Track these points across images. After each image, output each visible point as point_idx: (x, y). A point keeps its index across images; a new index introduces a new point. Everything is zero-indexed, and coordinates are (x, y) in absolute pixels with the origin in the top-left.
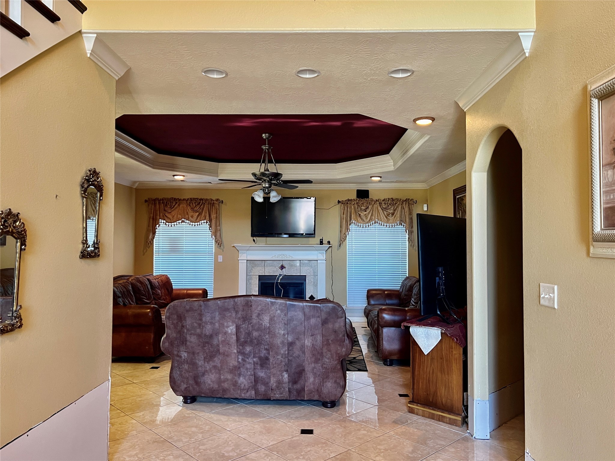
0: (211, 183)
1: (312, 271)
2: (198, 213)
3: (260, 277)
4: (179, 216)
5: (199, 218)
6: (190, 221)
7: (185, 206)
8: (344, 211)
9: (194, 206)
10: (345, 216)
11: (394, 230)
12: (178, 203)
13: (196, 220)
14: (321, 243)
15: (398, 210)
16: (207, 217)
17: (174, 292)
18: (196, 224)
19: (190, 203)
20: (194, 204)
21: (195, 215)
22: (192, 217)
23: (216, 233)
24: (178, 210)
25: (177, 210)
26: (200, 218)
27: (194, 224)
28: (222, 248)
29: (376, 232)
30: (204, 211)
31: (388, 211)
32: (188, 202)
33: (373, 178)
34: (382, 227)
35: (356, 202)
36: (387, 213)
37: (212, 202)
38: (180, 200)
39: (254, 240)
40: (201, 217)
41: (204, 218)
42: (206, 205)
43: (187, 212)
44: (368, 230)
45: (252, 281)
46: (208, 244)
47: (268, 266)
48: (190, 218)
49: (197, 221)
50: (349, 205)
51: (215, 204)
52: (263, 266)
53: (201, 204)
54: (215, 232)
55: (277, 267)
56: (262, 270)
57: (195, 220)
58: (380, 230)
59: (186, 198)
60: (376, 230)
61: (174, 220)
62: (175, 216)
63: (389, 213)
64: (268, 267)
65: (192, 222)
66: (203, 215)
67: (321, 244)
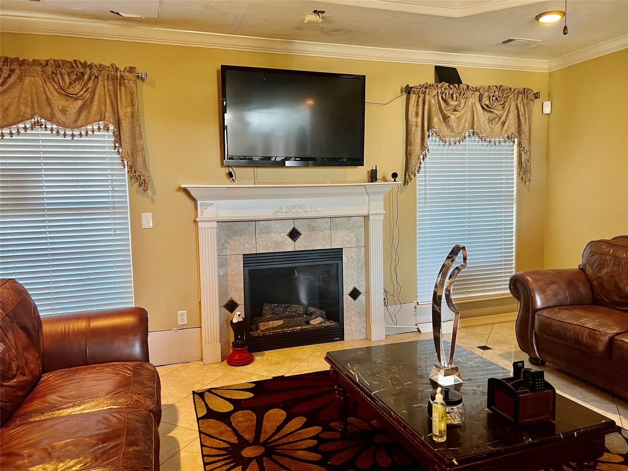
0: (118, 13)
1: (354, 239)
2: (80, 103)
3: (248, 259)
4: (23, 108)
5: (83, 116)
6: (58, 124)
7: (39, 82)
8: (417, 109)
9: (67, 84)
10: (420, 119)
11: (499, 150)
12: (17, 71)
13: (76, 121)
14: (373, 176)
16: (109, 114)
17: (46, 328)
18: (76, 132)
19: (53, 73)
20: (66, 77)
21: (71, 106)
22: (64, 111)
23: (134, 155)
24: (20, 93)
25: (15, 92)
26: (87, 117)
27: (69, 132)
28: (150, 194)
29: (466, 154)
30: (96, 97)
32: (49, 70)
33: (542, 20)
34: (476, 146)
35: (440, 91)
36: (489, 117)
37: (119, 73)
38: (22, 63)
39: (230, 175)
40: (89, 113)
41: (98, 117)
42: (100, 82)
43: (48, 99)
44: (452, 150)
45: (229, 269)
46: (113, 186)
47: (264, 233)
48: (59, 115)
49: (79, 123)
50: (427, 95)
51: (126, 81)
52: (252, 232)
53: (86, 77)
54: (132, 153)
55: (282, 234)
56: (250, 242)
57: (72, 120)
58: (472, 150)
59: (42, 57)
60: (465, 150)
61: (10, 120)
62: (13, 109)
63: (496, 116)
64: (264, 235)
65: (65, 126)
66: (95, 107)
67: (372, 181)
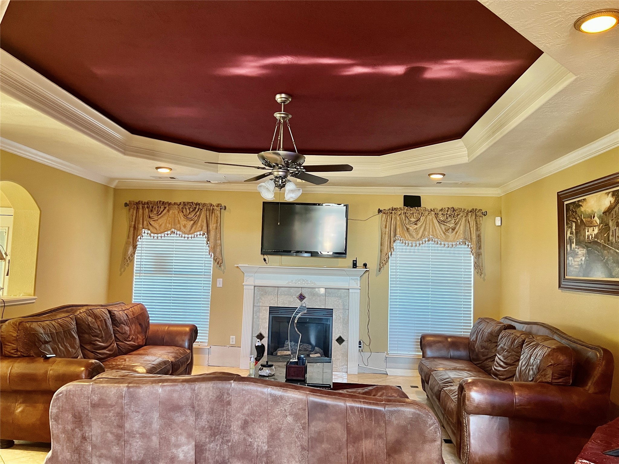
0: (210, 182)
1: (341, 304)
2: (192, 222)
3: (272, 310)
4: (168, 225)
5: (193, 228)
6: (182, 232)
7: (176, 212)
8: (386, 223)
9: (188, 213)
10: (387, 230)
11: (454, 251)
12: (167, 208)
13: (190, 231)
14: (355, 265)
15: (461, 224)
16: (205, 227)
18: (190, 236)
19: (182, 208)
20: (188, 210)
21: (188, 224)
22: (185, 226)
23: (215, 248)
24: (167, 218)
25: (165, 217)
26: (195, 229)
27: (186, 236)
28: (223, 269)
29: (429, 253)
30: (200, 219)
31: (447, 225)
32: (181, 206)
33: (432, 176)
34: (438, 247)
35: (403, 212)
36: (445, 228)
37: (212, 207)
38: (170, 204)
39: (265, 260)
40: (196, 227)
41: (200, 229)
42: (203, 212)
43: (179, 220)
44: (418, 250)
45: (261, 314)
46: (205, 263)
47: (283, 295)
48: (182, 228)
49: (191, 232)
50: (393, 215)
51: (215, 211)
52: (275, 294)
53: (197, 210)
54: (214, 247)
55: (294, 297)
56: (274, 299)
57: (188, 230)
58: (435, 250)
59: (178, 202)
60: (429, 250)
61: (162, 231)
62: (163, 225)
63: (449, 228)
64: (283, 296)
65: (185, 234)
66: (199, 224)
67: (354, 268)
